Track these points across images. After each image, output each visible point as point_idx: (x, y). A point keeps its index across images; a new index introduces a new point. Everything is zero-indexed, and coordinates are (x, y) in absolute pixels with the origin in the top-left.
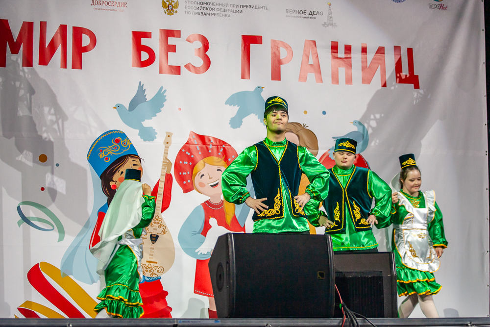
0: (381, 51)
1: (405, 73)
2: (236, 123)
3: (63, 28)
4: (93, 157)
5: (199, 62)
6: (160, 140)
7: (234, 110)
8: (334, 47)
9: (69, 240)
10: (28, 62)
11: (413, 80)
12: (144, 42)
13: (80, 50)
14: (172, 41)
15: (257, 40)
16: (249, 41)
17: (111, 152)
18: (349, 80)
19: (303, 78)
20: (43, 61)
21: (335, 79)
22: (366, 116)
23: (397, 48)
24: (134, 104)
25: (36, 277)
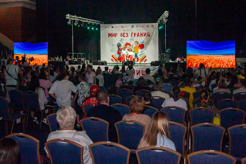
0: (146, 33)
1: (148, 35)
2: (131, 41)
3: (114, 33)
4: (117, 45)
5: (127, 36)
6: (123, 43)
7: (130, 40)
8: (141, 33)
9: (115, 53)
10: (111, 37)
11: (149, 36)
12: (122, 34)
13: (116, 35)
14: (124, 34)
15: (133, 33)
16: (132, 33)
17: (119, 45)
18: (142, 36)
19: (137, 36)
20: (113, 36)
21: (141, 36)
22: (144, 40)
23: (148, 33)
24: (121, 40)
25: (112, 56)
